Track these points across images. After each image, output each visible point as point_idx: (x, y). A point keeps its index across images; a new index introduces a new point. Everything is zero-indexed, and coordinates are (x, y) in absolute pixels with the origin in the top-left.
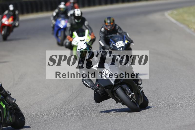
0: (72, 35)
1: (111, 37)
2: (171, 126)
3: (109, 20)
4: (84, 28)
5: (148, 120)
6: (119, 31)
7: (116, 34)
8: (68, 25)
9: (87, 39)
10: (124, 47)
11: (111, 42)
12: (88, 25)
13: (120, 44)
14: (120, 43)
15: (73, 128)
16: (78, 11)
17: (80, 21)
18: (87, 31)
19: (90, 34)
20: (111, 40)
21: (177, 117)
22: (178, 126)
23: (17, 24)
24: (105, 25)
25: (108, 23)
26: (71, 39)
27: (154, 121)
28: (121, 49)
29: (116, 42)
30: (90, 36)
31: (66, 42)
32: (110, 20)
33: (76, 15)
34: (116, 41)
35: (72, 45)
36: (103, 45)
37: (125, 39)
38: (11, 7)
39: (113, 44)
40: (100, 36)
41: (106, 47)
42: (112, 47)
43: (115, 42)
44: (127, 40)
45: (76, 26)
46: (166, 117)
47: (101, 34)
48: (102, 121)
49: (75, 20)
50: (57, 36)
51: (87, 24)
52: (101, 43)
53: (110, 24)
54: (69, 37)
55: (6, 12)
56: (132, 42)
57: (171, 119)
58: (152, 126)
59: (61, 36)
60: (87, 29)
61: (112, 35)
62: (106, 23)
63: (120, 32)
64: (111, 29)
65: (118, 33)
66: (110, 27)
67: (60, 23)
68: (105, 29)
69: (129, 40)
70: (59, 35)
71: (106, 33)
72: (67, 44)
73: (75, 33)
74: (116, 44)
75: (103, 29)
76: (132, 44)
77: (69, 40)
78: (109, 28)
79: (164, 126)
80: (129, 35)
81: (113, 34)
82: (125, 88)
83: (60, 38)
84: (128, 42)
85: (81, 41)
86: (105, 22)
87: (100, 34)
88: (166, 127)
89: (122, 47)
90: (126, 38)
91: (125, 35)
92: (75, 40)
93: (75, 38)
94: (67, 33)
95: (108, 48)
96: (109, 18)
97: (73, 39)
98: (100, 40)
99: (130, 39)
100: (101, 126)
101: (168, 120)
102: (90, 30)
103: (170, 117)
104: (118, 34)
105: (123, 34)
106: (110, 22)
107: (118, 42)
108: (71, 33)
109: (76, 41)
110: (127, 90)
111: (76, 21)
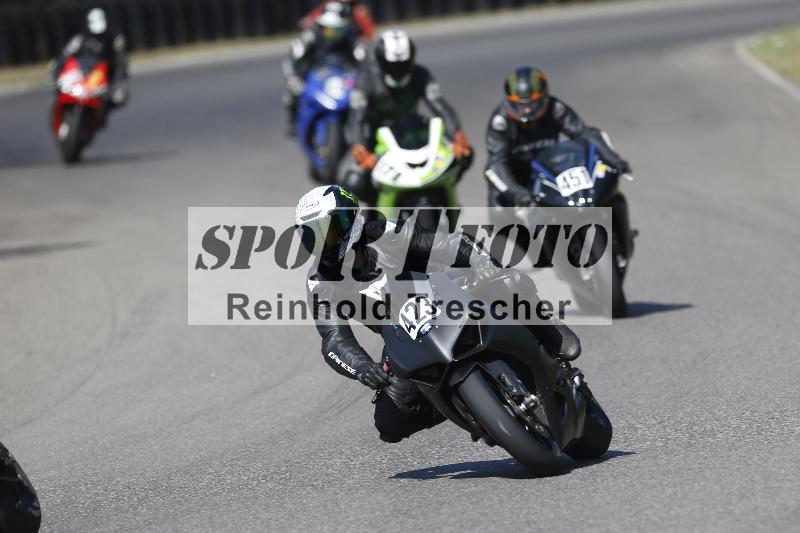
0: (372, 144)
1: (535, 152)
2: (757, 508)
3: (522, 80)
4: (422, 109)
5: (665, 483)
6: (567, 124)
7: (556, 138)
8: (358, 101)
9: (437, 158)
10: (592, 192)
11: (538, 172)
12: (441, 100)
13: (573, 181)
14: (573, 175)
15: (355, 516)
16: (396, 38)
17: (405, 81)
18: (436, 126)
19: (448, 136)
20: (535, 165)
21: (783, 472)
22: (786, 509)
23: (118, 96)
24: (507, 104)
25: (518, 93)
26: (369, 160)
27: (687, 488)
28: (582, 201)
29: (556, 174)
30: (450, 146)
31: (350, 173)
32: (528, 80)
33: (390, 57)
34: (556, 169)
35: (374, 183)
36: (502, 187)
37: (596, 157)
38: (97, 21)
39: (546, 183)
40: (490, 148)
41: (517, 197)
42: (542, 195)
43: (554, 173)
44: (605, 162)
45: (389, 106)
46: (738, 470)
47: (491, 140)
48: (474, 489)
49: (383, 79)
50: (309, 143)
51: (438, 95)
52: (494, 178)
53: (529, 97)
54: (360, 153)
55: (75, 44)
56: (625, 168)
57: (757, 477)
58: (681, 507)
59: (325, 143)
60: (437, 114)
61: (539, 145)
62: (513, 92)
63: (573, 129)
64: (532, 118)
65: (566, 132)
66: (528, 110)
67: (321, 87)
68: (509, 119)
69: (614, 161)
70: (319, 137)
71: (514, 136)
72: (354, 179)
73: (385, 135)
74: (559, 179)
75: (499, 120)
76: (627, 178)
77: (359, 163)
78: (525, 115)
79: (731, 508)
80: (612, 141)
81: (542, 137)
82: (499, 377)
83: (324, 152)
84: (610, 169)
85: (413, 166)
86: (507, 89)
87: (488, 143)
88: (737, 512)
89: (585, 193)
90: (597, 152)
91: (594, 142)
92: (385, 164)
93: (383, 154)
94: (353, 134)
95: (526, 198)
96: (524, 73)
97: (379, 158)
98: (487, 168)
99: (616, 156)
100: (471, 506)
101: (746, 482)
102: (448, 120)
103: (756, 471)
104: (563, 138)
105: (584, 136)
106: (530, 91)
107: (566, 174)
108: (367, 133)
109: (392, 168)
110: (509, 382)
111: (390, 81)
